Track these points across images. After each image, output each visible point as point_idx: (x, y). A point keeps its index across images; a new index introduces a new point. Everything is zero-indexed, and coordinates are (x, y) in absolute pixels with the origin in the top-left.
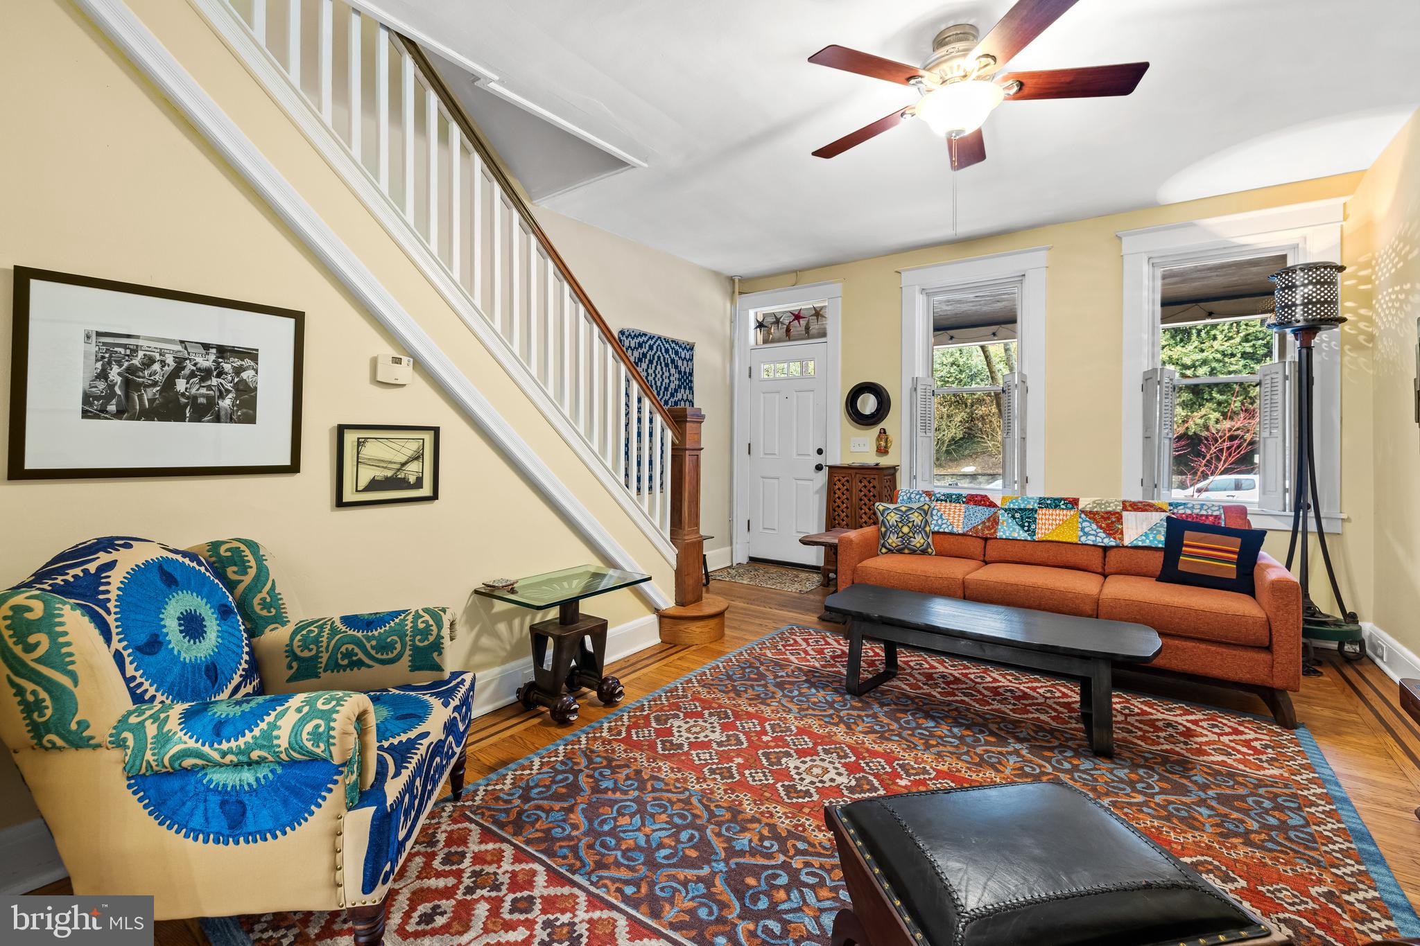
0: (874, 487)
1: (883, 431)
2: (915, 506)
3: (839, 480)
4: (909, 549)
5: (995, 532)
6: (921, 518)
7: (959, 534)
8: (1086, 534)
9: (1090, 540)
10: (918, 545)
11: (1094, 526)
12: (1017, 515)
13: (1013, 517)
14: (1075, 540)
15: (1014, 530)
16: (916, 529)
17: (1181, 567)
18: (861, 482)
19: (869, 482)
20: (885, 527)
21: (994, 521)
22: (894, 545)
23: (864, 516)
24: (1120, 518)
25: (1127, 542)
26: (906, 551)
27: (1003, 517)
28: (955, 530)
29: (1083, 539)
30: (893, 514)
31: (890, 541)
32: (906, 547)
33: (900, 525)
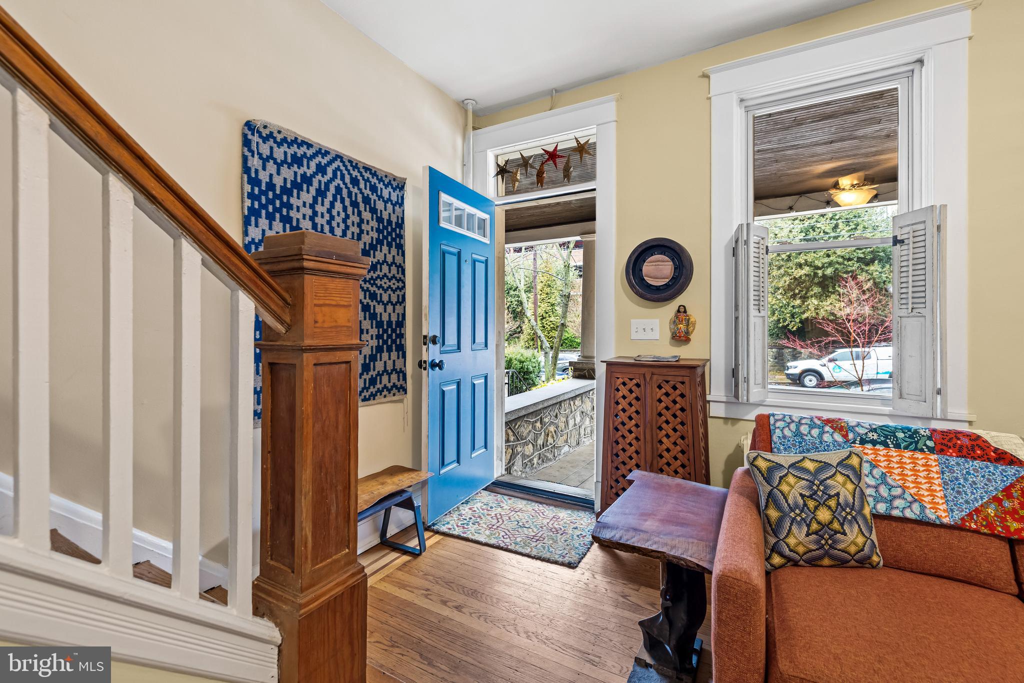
2: (833, 457)
4: (832, 557)
6: (850, 487)
7: (943, 526)
10: (853, 549)
16: (845, 513)
22: (801, 549)
26: (826, 562)
28: (931, 515)
30: (791, 479)
31: (792, 541)
32: (827, 554)
33: (811, 504)
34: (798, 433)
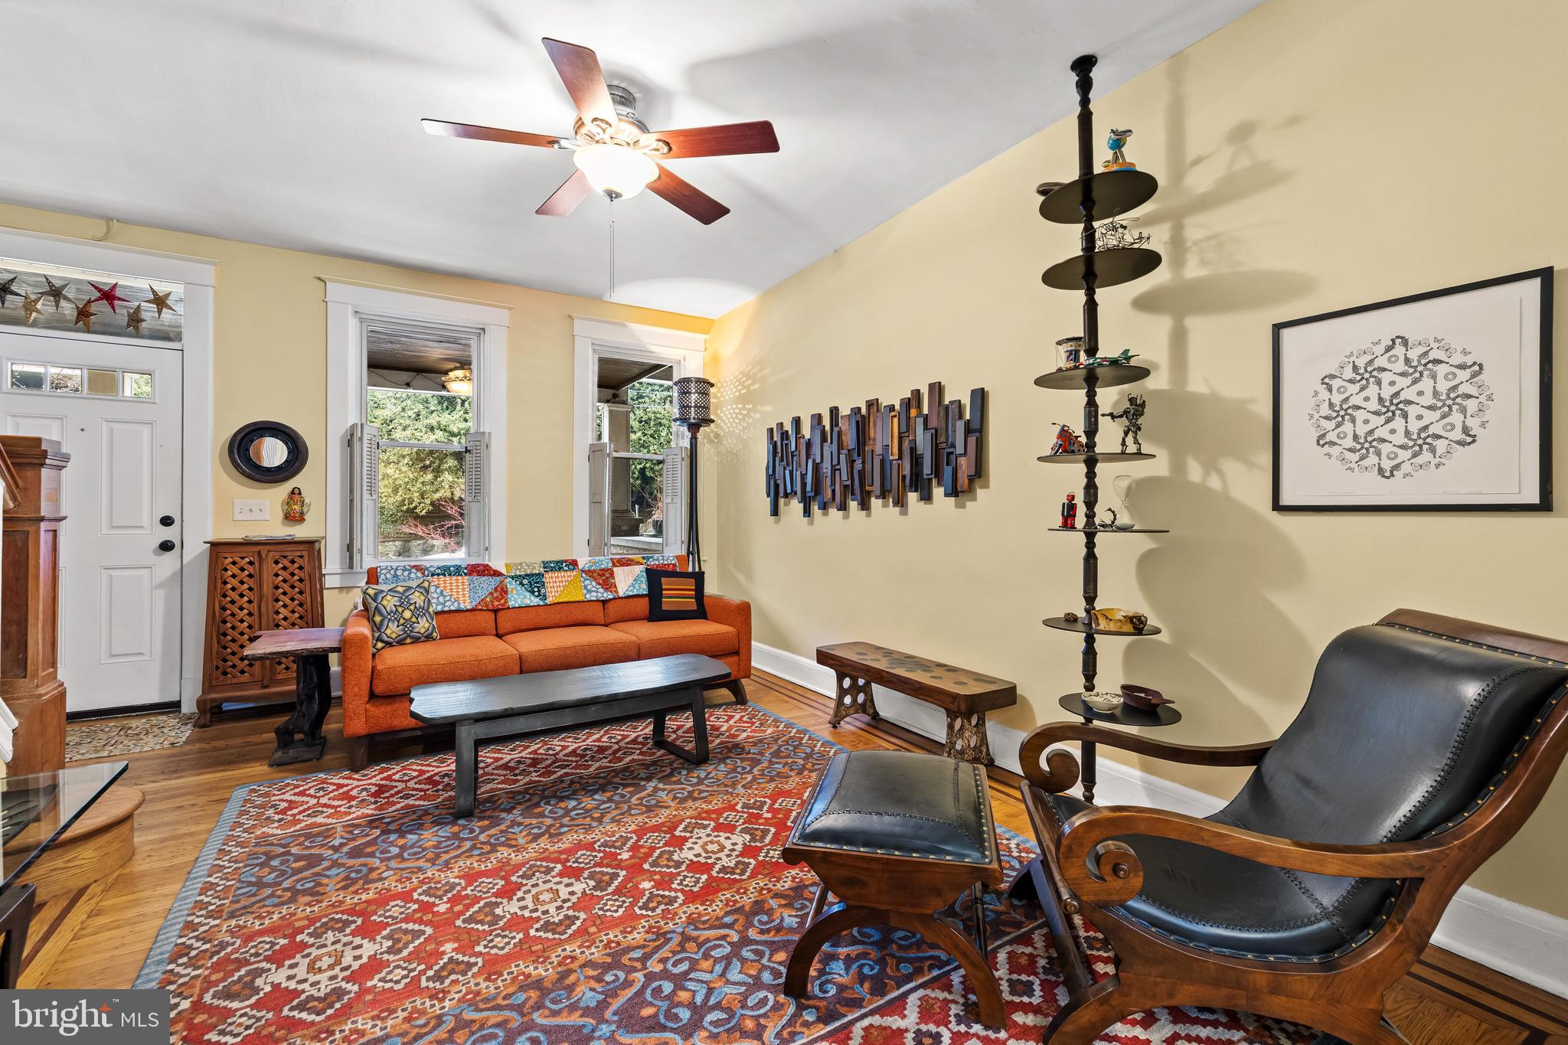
0: (301, 568)
1: (295, 493)
2: (414, 584)
3: (234, 563)
4: (412, 637)
5: (506, 602)
6: (423, 598)
7: (467, 610)
8: (589, 591)
9: (593, 596)
10: (423, 631)
11: (594, 583)
12: (525, 582)
13: (522, 584)
14: (581, 598)
15: (525, 597)
16: (420, 611)
17: (664, 607)
18: (276, 562)
19: (293, 562)
20: (381, 614)
21: (504, 591)
22: (394, 636)
23: (282, 610)
24: (612, 574)
25: (621, 594)
26: (409, 641)
27: (512, 585)
28: (462, 606)
29: (588, 596)
30: (389, 597)
31: (388, 632)
32: (409, 636)
33: (400, 609)
34: (395, 576)
